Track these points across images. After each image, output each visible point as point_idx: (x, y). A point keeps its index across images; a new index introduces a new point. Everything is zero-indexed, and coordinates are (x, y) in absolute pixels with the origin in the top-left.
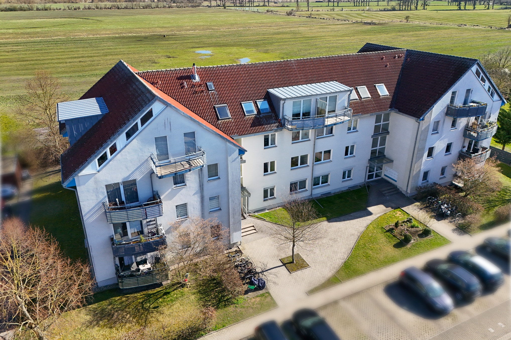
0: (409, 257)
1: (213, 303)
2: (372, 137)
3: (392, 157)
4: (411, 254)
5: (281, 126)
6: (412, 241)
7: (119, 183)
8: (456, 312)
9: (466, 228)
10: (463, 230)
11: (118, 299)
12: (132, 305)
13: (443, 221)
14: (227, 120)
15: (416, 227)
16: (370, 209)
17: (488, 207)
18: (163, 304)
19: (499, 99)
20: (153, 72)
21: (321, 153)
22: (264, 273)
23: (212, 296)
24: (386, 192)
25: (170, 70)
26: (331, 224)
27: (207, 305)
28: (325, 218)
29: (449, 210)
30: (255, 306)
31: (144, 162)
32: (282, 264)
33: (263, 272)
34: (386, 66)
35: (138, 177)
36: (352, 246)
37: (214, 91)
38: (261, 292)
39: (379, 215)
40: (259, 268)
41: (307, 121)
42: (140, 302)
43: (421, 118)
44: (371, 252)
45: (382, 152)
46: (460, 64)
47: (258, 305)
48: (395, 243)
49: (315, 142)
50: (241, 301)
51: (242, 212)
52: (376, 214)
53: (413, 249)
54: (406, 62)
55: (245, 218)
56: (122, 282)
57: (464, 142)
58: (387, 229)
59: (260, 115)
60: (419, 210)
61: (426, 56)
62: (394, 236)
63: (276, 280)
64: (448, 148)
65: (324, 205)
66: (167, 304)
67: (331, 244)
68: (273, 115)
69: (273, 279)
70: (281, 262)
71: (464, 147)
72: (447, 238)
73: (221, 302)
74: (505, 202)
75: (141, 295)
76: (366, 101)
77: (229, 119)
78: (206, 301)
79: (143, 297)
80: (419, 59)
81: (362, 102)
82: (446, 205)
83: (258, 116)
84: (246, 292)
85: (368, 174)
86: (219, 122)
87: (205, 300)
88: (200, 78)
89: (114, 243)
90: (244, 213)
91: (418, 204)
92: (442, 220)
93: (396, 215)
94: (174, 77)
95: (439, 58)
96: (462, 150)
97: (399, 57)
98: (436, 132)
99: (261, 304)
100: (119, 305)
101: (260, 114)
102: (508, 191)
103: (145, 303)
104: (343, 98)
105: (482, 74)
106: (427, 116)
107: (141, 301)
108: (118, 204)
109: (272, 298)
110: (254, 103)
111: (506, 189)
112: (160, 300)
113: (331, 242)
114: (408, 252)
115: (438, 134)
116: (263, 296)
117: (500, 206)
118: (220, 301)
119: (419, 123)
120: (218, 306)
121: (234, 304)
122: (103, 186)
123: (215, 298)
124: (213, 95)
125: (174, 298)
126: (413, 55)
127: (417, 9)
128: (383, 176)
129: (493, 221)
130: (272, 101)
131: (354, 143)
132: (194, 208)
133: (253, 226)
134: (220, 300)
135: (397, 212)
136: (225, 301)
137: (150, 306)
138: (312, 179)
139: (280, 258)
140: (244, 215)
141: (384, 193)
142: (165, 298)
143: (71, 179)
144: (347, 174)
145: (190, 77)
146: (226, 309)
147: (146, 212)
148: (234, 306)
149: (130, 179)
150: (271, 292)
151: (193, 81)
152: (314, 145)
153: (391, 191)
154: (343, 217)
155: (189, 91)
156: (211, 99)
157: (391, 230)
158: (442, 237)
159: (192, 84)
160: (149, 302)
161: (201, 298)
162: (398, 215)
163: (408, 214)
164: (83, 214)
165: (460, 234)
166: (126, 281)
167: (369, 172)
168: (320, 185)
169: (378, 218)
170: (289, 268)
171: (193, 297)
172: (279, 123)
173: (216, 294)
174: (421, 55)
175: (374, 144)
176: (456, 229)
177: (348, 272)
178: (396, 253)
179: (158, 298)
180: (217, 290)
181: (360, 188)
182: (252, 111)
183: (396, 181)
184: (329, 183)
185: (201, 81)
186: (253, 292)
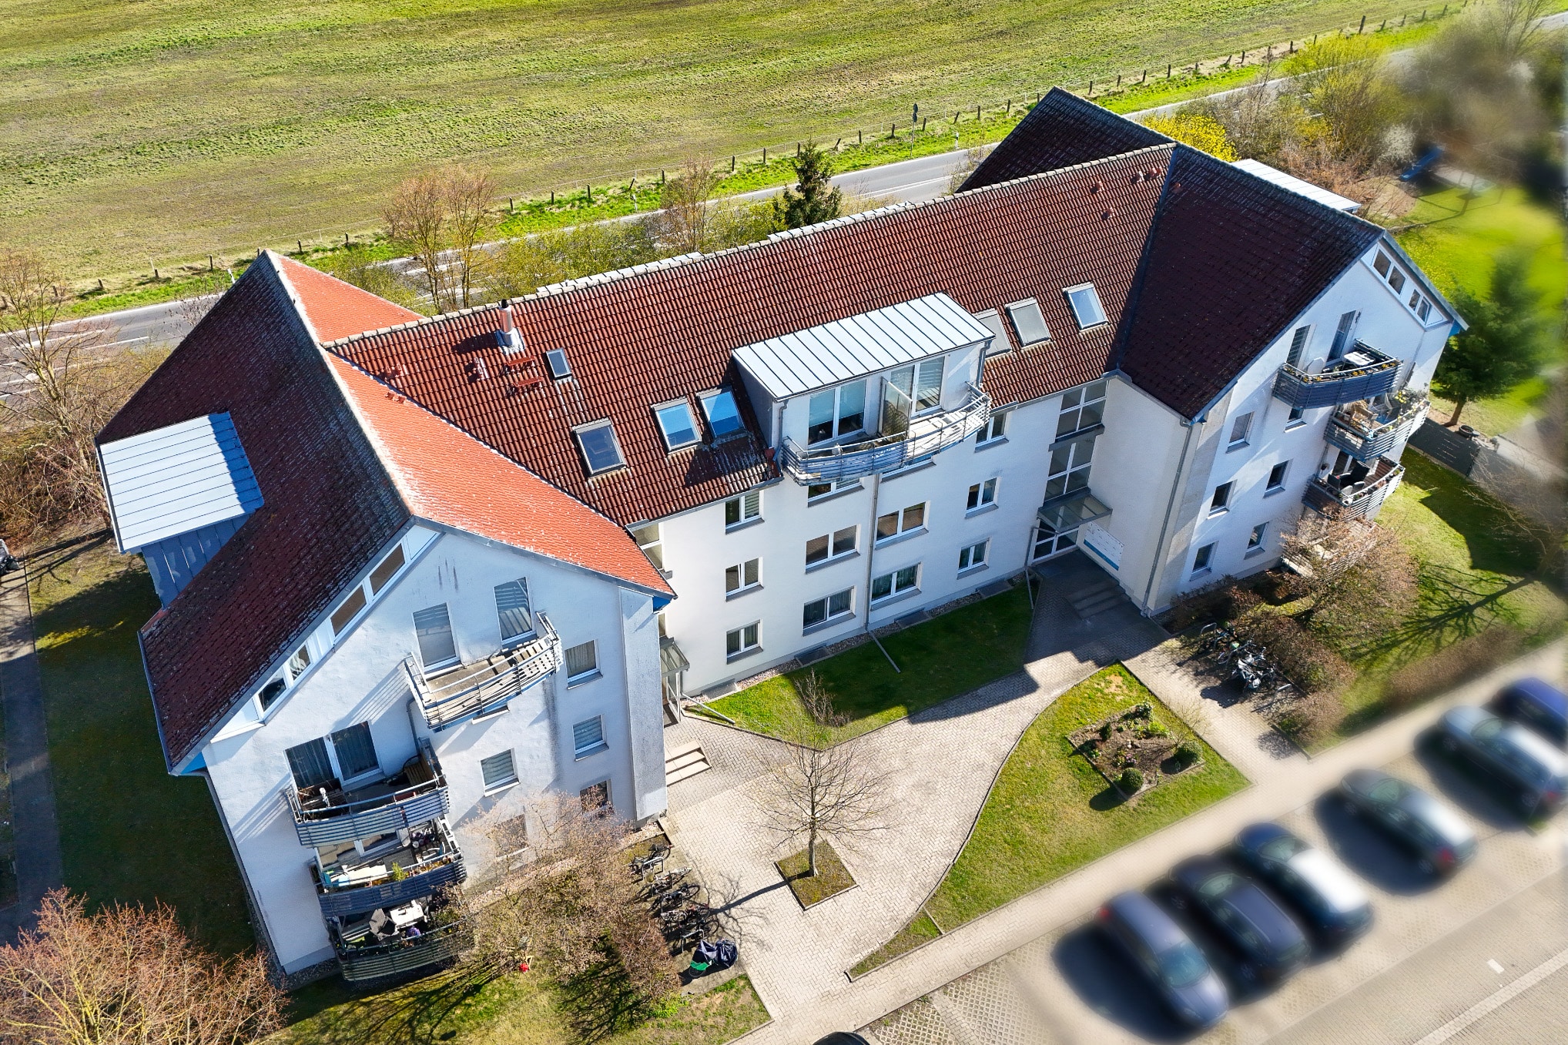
0: (1131, 840)
1: (599, 1017)
2: (1051, 447)
3: (1111, 498)
4: (1136, 830)
5: (775, 470)
6: (1144, 788)
7: (321, 740)
8: (1236, 1020)
9: (1300, 729)
10: (1289, 740)
11: (346, 1013)
12: (384, 1031)
13: (1237, 706)
14: (614, 474)
15: (1159, 736)
16: (1036, 669)
17: (1372, 651)
18: (467, 1025)
19: (1445, 320)
20: (379, 336)
21: (896, 514)
22: (733, 910)
23: (595, 993)
24: (1085, 603)
25: (432, 324)
26: (920, 728)
27: (583, 1022)
28: (901, 710)
29: (1258, 676)
30: (710, 1022)
31: (388, 678)
32: (781, 880)
33: (729, 906)
34: (1105, 217)
35: (372, 715)
36: (975, 807)
37: (570, 379)
38: (725, 975)
39: (1058, 692)
40: (719, 896)
41: (854, 458)
42: (403, 1020)
43: (1197, 418)
44: (1026, 827)
45: (1079, 481)
46: (1329, 236)
47: (719, 1019)
48: (1096, 792)
49: (876, 492)
50: (672, 1008)
51: (665, 697)
52: (1050, 689)
53: (1144, 813)
54: (1169, 192)
55: (674, 721)
56: (350, 969)
57: (1325, 453)
58: (1078, 743)
59: (712, 442)
60: (1173, 667)
61: (1231, 181)
62: (1095, 768)
63: (763, 934)
64: (1277, 475)
65: (903, 658)
66: (478, 1023)
67: (917, 802)
68: (752, 437)
69: (758, 932)
70: (780, 872)
71: (1324, 467)
72: (1240, 769)
73: (619, 1013)
74: (1426, 628)
75: (404, 997)
76: (1035, 354)
77: (619, 468)
78: (580, 1009)
79: (410, 1004)
80: (1211, 191)
81: (1022, 359)
82: (1250, 659)
83: (706, 448)
84: (687, 977)
85: (1035, 543)
86: (590, 481)
87: (578, 1007)
88: (525, 336)
89: (321, 885)
90: (670, 702)
91: (1173, 643)
92: (1236, 703)
93: (1106, 691)
94: (445, 344)
95: (1272, 198)
96: (1316, 476)
97: (1148, 176)
98: (1243, 440)
99: (725, 1012)
100: (349, 1031)
101: (712, 438)
102: (1441, 586)
103: (419, 1021)
104: (965, 361)
105: (1394, 264)
106: (1215, 411)
107: (405, 1015)
108: (327, 802)
109: (755, 995)
110: (692, 404)
111: (1438, 575)
112: (458, 1012)
113: (917, 795)
114: (1129, 824)
115: (1248, 448)
116: (732, 988)
117: (1407, 643)
118: (616, 1011)
119: (1191, 428)
120: (613, 1024)
121: (656, 1016)
122: (278, 754)
123: (602, 1000)
124: (567, 393)
125: (494, 1003)
126: (1193, 171)
128: (1079, 543)
129: (1378, 703)
130: (746, 392)
131: (997, 473)
132: (531, 757)
133: (699, 750)
134: (616, 1006)
135: (1112, 678)
136: (630, 1008)
137: (432, 1031)
138: (869, 587)
139: (777, 860)
140: (672, 707)
141: (1078, 606)
142: (470, 1005)
143: (191, 756)
144: (971, 556)
145: (493, 340)
146: (633, 1034)
147: (404, 815)
148: (656, 1023)
149: (351, 724)
150: (751, 972)
151: (504, 353)
152: (876, 498)
153: (1099, 598)
154: (955, 702)
155: (494, 389)
156: (561, 407)
157: (1087, 749)
158: (1228, 765)
159: (502, 364)
160: (430, 1017)
161: (566, 1002)
162: (1113, 689)
163: (1141, 684)
164: (231, 826)
165: (1278, 754)
166: (362, 964)
167: (1041, 537)
168: (894, 593)
169: (1055, 702)
170: (801, 891)
171: (543, 999)
172: (770, 461)
173: (606, 986)
174: (1218, 174)
175: (1057, 465)
176: (1272, 734)
177: (959, 900)
178: (1097, 826)
179: (452, 1007)
180: (606, 973)
181: (1011, 588)
182: (687, 434)
183: (1116, 568)
184: (919, 585)
185: (529, 347)
186: (704, 975)
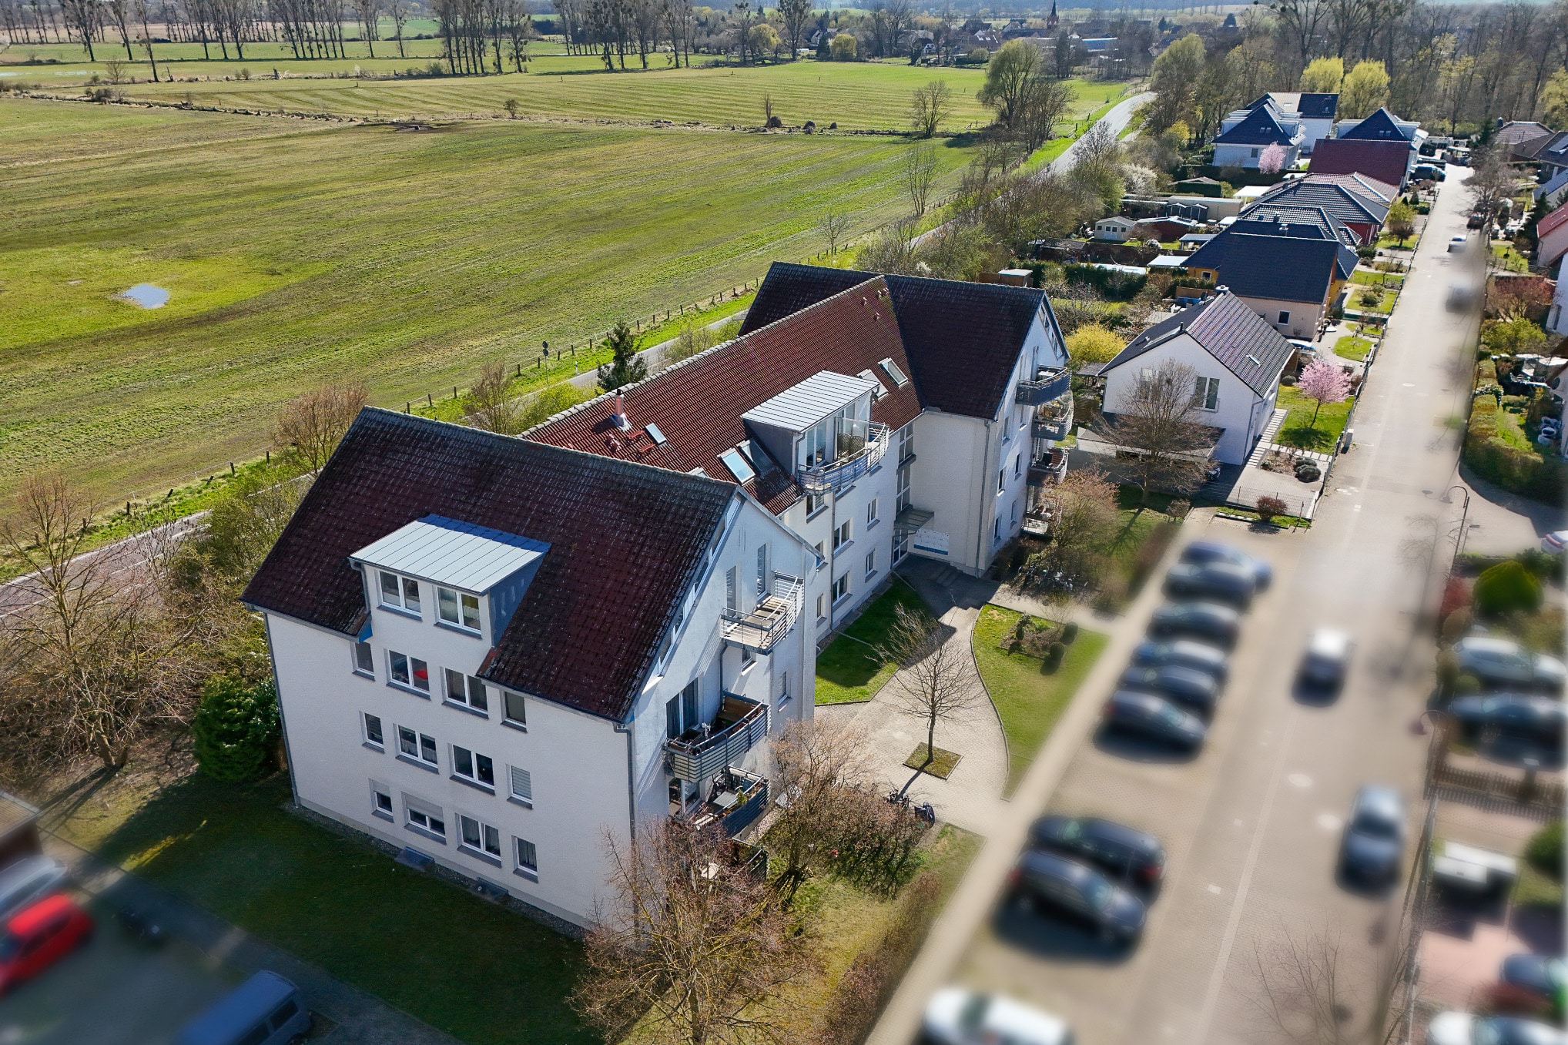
1: (885, 881)
2: (897, 472)
3: (931, 504)
5: (801, 489)
7: (680, 693)
15: (1045, 629)
16: (947, 620)
19: (1062, 353)
23: (869, 870)
24: (942, 579)
27: (878, 887)
28: (893, 665)
31: (713, 632)
32: (916, 771)
35: (705, 666)
37: (666, 444)
38: (934, 830)
39: (970, 628)
43: (995, 418)
44: (1022, 696)
47: (956, 851)
48: (1040, 666)
49: (834, 509)
50: (924, 856)
52: (963, 628)
53: (1073, 668)
54: (897, 302)
57: (1033, 447)
58: (1008, 647)
59: (760, 476)
62: (1030, 656)
64: (1018, 465)
68: (778, 469)
70: (910, 767)
71: (1034, 457)
72: (1096, 632)
73: (895, 874)
76: (884, 402)
80: (924, 296)
82: (1059, 574)
83: (759, 480)
87: (866, 881)
88: (628, 418)
91: (1005, 586)
93: (995, 619)
96: (1031, 463)
98: (1008, 436)
99: (958, 848)
101: (759, 472)
104: (865, 405)
105: (1046, 314)
109: (963, 831)
110: (739, 452)
114: (1072, 676)
115: (1009, 441)
116: (946, 832)
118: (892, 873)
119: (989, 427)
120: (897, 880)
122: (664, 707)
123: (877, 872)
124: (669, 453)
126: (905, 288)
127: (500, 72)
128: (911, 549)
130: (761, 441)
134: (889, 872)
135: (990, 611)
136: (898, 868)
139: (903, 762)
144: (868, 563)
150: (951, 821)
151: (622, 431)
152: (834, 514)
157: (1015, 648)
158: (1090, 631)
159: (624, 438)
161: (855, 882)
162: (997, 617)
163: (1009, 609)
165: (1108, 619)
169: (973, 633)
170: (933, 772)
172: (795, 483)
176: (1096, 611)
178: (1056, 684)
181: (891, 585)
182: (745, 471)
183: (946, 553)
184: (849, 590)
